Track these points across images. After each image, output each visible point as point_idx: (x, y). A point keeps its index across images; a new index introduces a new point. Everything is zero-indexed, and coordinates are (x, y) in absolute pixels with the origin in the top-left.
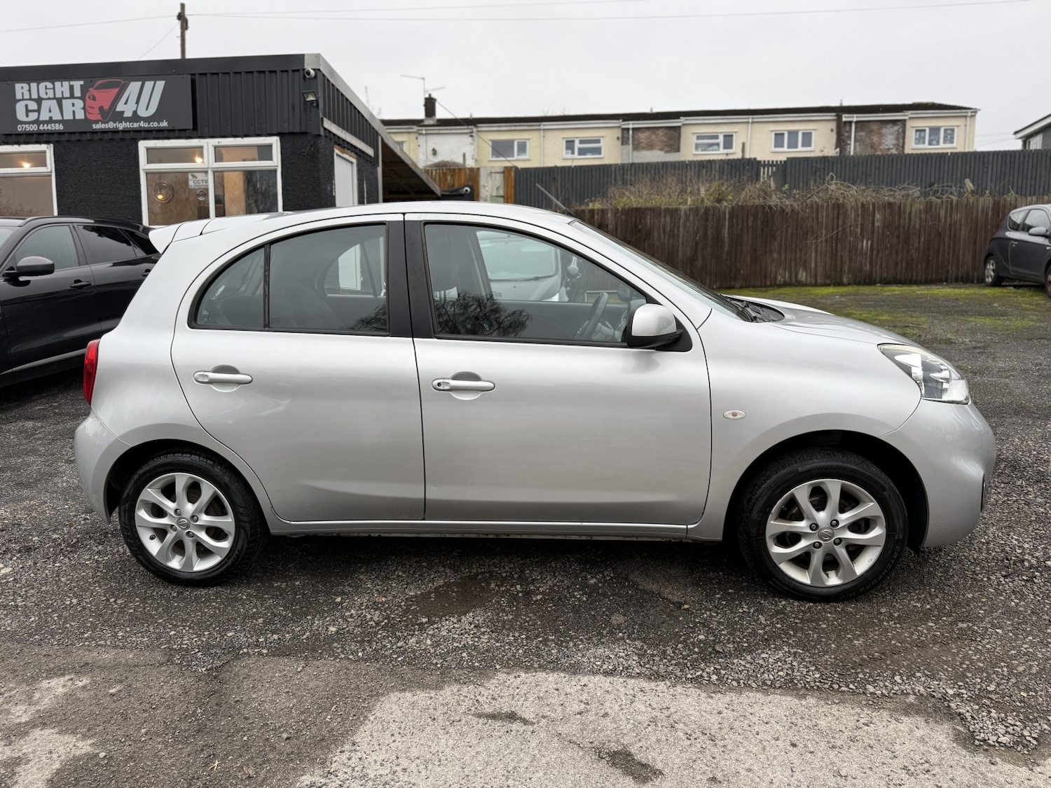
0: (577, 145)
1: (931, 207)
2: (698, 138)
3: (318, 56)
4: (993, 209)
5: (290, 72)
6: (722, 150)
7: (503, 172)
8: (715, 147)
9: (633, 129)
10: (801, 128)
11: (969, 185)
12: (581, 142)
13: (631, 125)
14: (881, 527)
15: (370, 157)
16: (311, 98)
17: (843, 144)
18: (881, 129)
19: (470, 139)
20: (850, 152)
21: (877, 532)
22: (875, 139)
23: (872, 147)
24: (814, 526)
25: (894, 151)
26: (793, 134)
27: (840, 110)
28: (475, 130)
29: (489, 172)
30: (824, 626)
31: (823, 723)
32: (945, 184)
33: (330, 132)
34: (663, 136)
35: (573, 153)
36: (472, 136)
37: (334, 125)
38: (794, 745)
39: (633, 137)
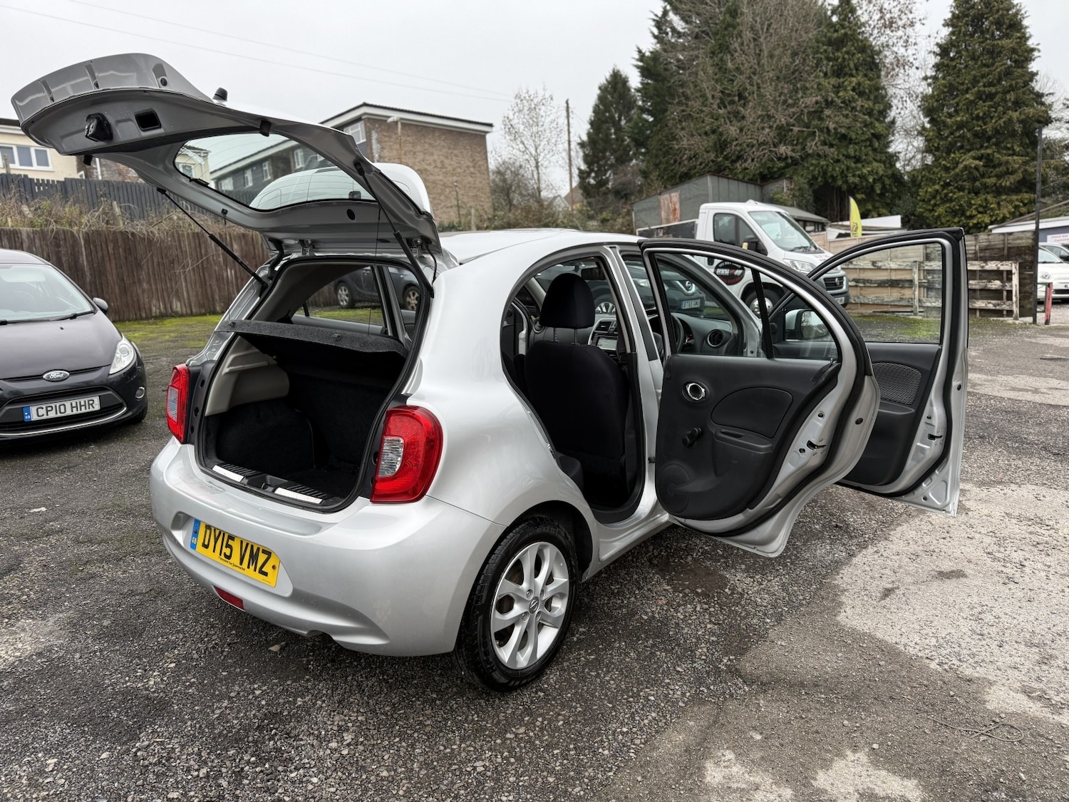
17: (87, 167)
20: (97, 177)
23: (120, 174)
26: (24, 150)
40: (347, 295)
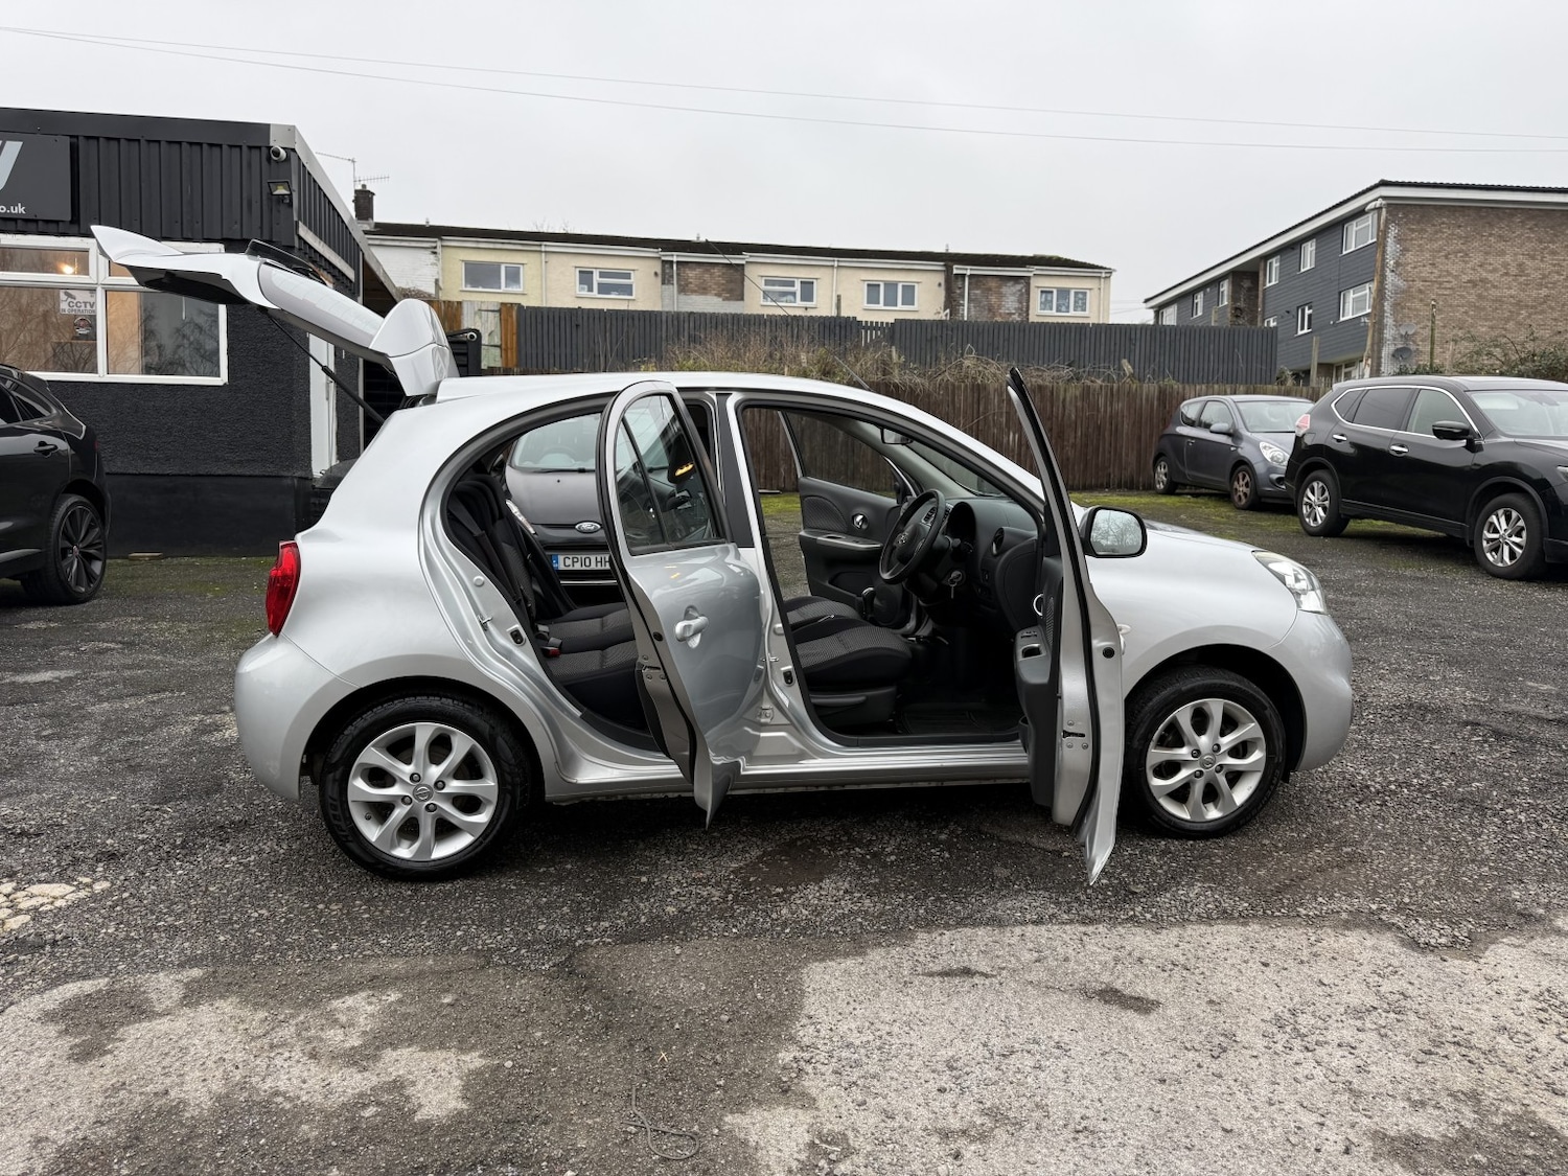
0: (596, 278)
1: (1089, 394)
2: (767, 283)
3: (292, 129)
4: (1159, 399)
5: (245, 149)
6: (799, 303)
7: (499, 311)
8: (790, 297)
9: (678, 262)
10: (901, 278)
11: (1127, 367)
12: (602, 275)
13: (675, 257)
14: (1261, 750)
15: (351, 281)
16: (281, 191)
17: (954, 303)
18: (1000, 287)
19: (432, 256)
20: (963, 314)
21: (1257, 755)
22: (993, 299)
23: (990, 310)
24: (1197, 753)
25: (1016, 318)
26: (891, 287)
27: (949, 259)
28: (439, 244)
29: (476, 309)
30: (1219, 861)
31: (1279, 944)
32: (1102, 365)
33: (305, 242)
34: (719, 276)
35: (590, 290)
36: (435, 253)
37: (311, 234)
38: (1266, 965)
39: (678, 274)
40: (1165, 475)
